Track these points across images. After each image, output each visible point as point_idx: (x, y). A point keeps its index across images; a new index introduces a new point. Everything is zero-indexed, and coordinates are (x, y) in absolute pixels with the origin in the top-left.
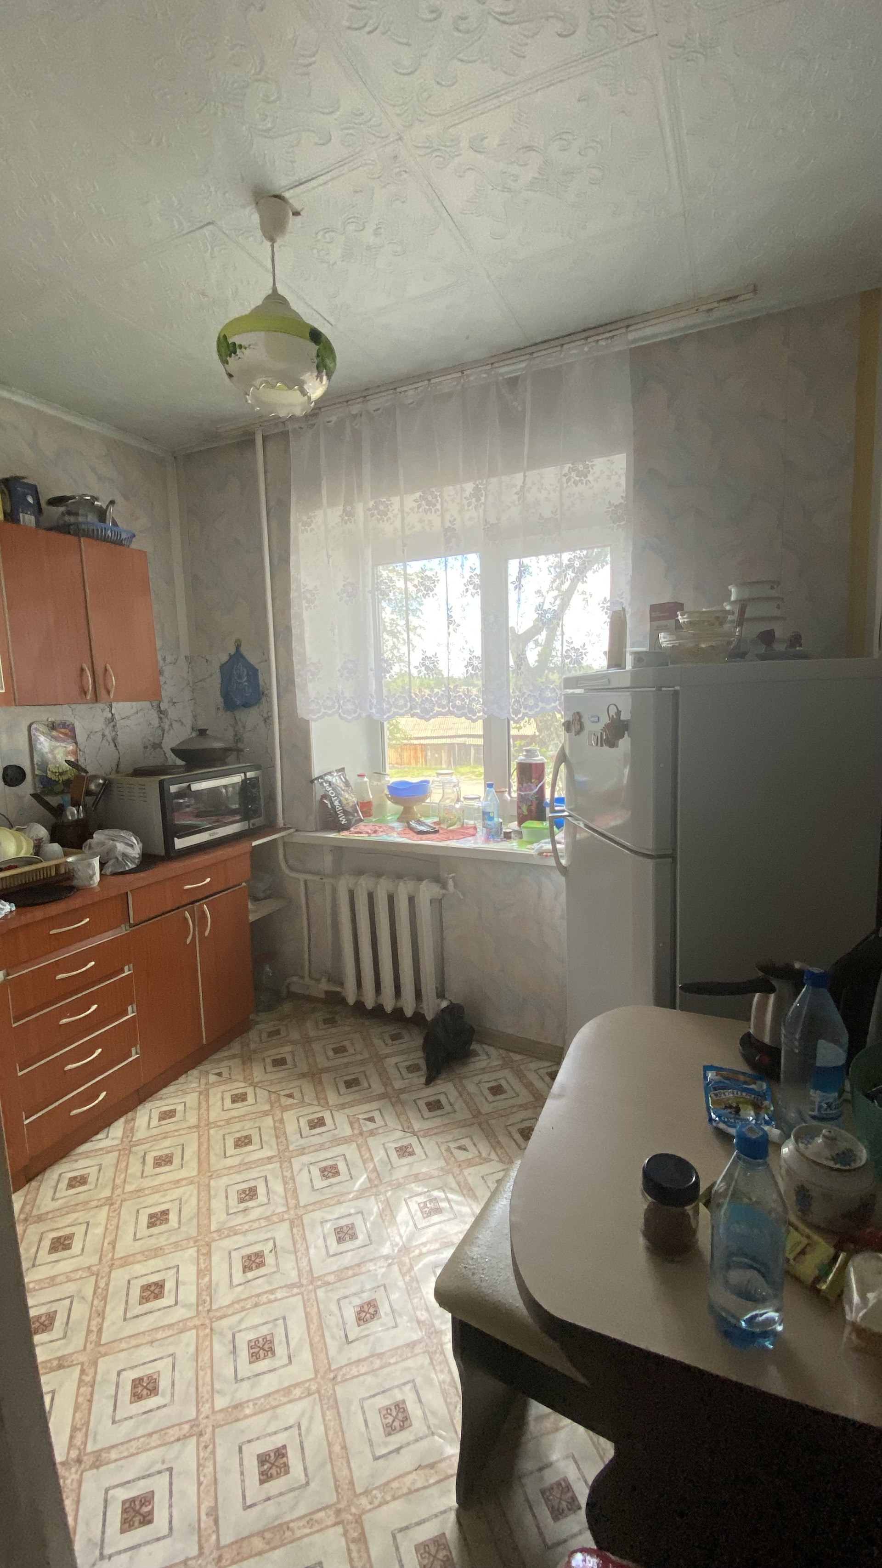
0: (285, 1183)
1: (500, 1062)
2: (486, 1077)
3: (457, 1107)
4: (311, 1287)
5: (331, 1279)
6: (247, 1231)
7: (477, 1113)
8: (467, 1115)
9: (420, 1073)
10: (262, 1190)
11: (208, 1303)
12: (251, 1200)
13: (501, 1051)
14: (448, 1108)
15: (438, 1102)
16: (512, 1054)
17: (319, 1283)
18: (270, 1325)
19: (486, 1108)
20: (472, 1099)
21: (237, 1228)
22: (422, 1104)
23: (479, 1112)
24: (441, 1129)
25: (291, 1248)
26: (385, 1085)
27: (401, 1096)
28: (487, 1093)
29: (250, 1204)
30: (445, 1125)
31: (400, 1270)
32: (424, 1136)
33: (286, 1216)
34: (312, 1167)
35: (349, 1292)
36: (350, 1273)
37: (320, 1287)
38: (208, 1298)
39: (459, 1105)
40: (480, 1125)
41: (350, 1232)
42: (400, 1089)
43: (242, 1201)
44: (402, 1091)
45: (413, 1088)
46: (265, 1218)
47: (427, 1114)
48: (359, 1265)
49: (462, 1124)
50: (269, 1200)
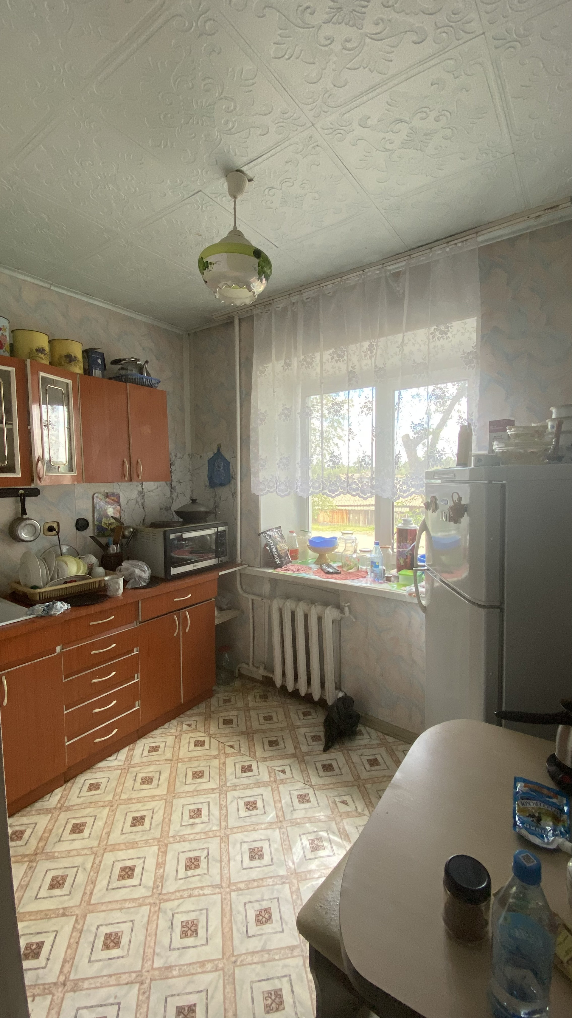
0: (221, 809)
1: (379, 742)
2: (366, 752)
3: (343, 771)
4: (228, 890)
5: (242, 886)
6: (192, 840)
7: (357, 778)
8: (350, 778)
9: (321, 742)
10: (205, 812)
11: (160, 888)
12: (197, 817)
13: (380, 734)
14: (337, 771)
15: (331, 765)
16: (387, 737)
17: (234, 888)
18: (197, 913)
19: (364, 775)
20: (355, 767)
21: (186, 836)
22: (319, 765)
23: (359, 778)
24: (331, 786)
25: (219, 859)
26: (295, 748)
27: (305, 758)
28: (366, 763)
29: (197, 821)
30: (334, 783)
31: (290, 888)
32: (319, 789)
33: (218, 834)
34: (239, 800)
35: (253, 899)
36: (255, 884)
37: (234, 891)
38: (160, 885)
39: (345, 770)
40: (359, 787)
41: (259, 853)
42: (306, 753)
43: (191, 817)
44: (307, 754)
45: (314, 753)
46: (204, 833)
47: (322, 773)
48: (262, 879)
49: (346, 784)
50: (209, 819)
